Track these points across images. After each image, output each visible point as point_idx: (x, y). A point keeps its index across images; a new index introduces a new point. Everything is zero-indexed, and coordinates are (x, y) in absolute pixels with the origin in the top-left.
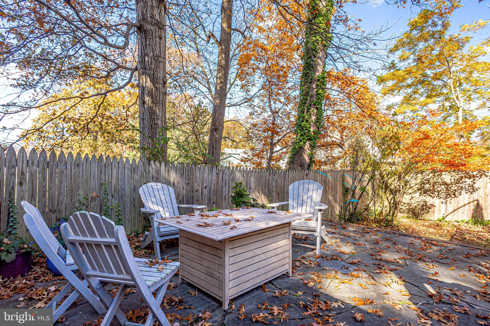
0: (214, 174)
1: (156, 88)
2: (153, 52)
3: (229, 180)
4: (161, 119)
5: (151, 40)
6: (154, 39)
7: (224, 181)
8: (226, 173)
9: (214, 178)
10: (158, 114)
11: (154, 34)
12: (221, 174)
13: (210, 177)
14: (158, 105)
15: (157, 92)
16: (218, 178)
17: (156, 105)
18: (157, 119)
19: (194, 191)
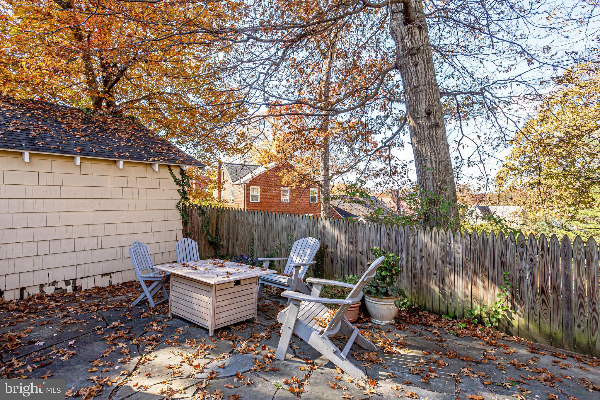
0: (382, 234)
1: (419, 124)
2: (410, 85)
3: (407, 245)
4: (429, 160)
5: (407, 74)
6: (409, 71)
7: (399, 244)
8: (402, 234)
9: (383, 239)
10: (425, 155)
11: (408, 66)
12: (394, 235)
13: (378, 238)
14: (424, 143)
15: (420, 129)
16: (389, 239)
17: (421, 145)
18: (425, 161)
19: (358, 252)
